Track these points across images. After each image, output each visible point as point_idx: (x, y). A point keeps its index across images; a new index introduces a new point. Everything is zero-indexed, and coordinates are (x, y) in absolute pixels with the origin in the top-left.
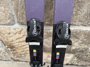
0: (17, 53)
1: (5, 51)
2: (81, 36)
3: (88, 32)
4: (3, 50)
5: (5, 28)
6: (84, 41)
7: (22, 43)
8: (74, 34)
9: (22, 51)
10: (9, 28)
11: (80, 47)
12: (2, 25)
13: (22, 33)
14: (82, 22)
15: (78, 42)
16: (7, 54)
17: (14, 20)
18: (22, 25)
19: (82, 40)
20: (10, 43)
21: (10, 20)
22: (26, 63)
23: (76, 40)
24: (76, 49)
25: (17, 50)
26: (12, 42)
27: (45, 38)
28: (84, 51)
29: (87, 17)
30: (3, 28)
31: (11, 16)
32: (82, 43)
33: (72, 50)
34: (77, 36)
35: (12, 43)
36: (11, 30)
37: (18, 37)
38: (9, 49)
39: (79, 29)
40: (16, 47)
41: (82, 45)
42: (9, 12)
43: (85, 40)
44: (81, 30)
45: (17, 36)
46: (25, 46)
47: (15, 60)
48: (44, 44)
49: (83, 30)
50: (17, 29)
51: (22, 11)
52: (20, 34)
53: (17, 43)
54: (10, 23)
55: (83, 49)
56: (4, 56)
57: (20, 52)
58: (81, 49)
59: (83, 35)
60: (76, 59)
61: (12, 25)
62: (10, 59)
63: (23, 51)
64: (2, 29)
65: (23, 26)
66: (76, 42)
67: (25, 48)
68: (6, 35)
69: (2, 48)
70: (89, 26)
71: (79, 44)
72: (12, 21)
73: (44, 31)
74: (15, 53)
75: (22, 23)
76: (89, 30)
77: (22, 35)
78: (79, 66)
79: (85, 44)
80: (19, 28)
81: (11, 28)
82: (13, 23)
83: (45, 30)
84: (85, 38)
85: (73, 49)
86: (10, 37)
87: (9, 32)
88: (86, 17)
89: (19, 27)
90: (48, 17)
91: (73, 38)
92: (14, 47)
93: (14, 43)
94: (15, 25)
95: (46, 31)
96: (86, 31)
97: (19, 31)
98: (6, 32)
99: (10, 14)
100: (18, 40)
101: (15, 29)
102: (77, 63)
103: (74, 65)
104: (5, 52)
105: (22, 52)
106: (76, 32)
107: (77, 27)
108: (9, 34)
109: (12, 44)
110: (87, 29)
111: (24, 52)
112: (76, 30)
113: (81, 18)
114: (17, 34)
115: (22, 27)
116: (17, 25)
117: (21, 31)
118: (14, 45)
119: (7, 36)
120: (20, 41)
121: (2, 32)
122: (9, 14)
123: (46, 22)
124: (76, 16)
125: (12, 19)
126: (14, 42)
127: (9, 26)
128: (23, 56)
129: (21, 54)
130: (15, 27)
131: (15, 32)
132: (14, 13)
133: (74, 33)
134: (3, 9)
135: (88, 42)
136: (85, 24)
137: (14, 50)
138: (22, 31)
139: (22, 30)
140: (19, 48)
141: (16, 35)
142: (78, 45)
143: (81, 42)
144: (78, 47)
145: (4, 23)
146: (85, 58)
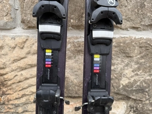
0: (9, 100)
2: (135, 50)
6: (141, 64)
7: (23, 72)
8: (122, 44)
10: (4, 36)
11: (136, 78)
13: (25, 46)
14: (132, 20)
15: (131, 68)
19: (138, 63)
21: (8, 18)
23: (126, 61)
24: (129, 83)
25: (9, 92)
26: (3, 68)
29: (138, 11)
31: (12, 9)
32: (139, 69)
33: (121, 86)
34: (128, 49)
36: (7, 41)
37: (16, 55)
39: (128, 36)
40: (9, 83)
41: (139, 73)
42: (9, 2)
43: (143, 60)
44: (133, 38)
46: (28, 81)
49: (135, 38)
50: (16, 39)
52: (22, 48)
53: (13, 73)
55: (142, 82)
57: (16, 99)
58: (138, 84)
59: (137, 48)
63: (23, 96)
66: (127, 65)
67: (27, 88)
71: (133, 71)
72: (11, 20)
73: (68, 40)
74: (4, 104)
75: (29, 22)
76: (145, 38)
77: (26, 50)
79: (143, 70)
80: (22, 36)
81: (7, 36)
82: (12, 24)
83: (70, 39)
84: (142, 57)
85: (124, 84)
88: (136, 10)
89: (23, 34)
91: (120, 56)
92: (5, 83)
94: (15, 29)
95: (71, 41)
96: (140, 40)
97: (21, 41)
99: (10, 5)
100: (15, 64)
101: (14, 39)
105: (19, 98)
106: (124, 43)
107: (125, 32)
108: (1, 48)
111: (23, 100)
112: (124, 37)
113: (128, 12)
114: (17, 49)
115: (28, 35)
117: (25, 42)
118: (6, 77)
122: (8, 6)
123: (72, 21)
124: (120, 8)
125: (13, 16)
126: (7, 70)
128: (20, 110)
129: (17, 106)
130: (14, 35)
131: (13, 45)
132: (17, 5)
135: (148, 65)
136: (137, 26)
137: (3, 94)
138: (27, 42)
139: (27, 40)
140: (14, 86)
141: (14, 52)
142: (133, 74)
143: (136, 66)
144: (132, 79)
146: (149, 110)
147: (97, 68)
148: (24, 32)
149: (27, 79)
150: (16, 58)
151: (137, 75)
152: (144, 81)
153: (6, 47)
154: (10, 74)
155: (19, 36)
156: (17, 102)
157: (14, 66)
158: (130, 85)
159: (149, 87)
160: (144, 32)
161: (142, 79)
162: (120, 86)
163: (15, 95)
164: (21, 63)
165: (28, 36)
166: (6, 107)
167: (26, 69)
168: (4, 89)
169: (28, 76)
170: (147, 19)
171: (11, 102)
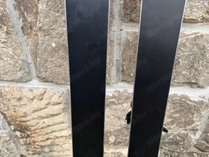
0: (34, 142)
1: (8, 138)
3: (178, 98)
4: (4, 135)
5: (13, 88)
6: (175, 118)
7: (44, 120)
9: (45, 139)
10: (21, 88)
12: (7, 81)
13: (44, 98)
16: (12, 145)
17: (29, 73)
18: (46, 82)
19: (171, 117)
20: (20, 119)
21: (22, 73)
25: (33, 135)
26: (25, 116)
28: (180, 141)
30: (8, 87)
31: (25, 64)
32: (172, 123)
35: (24, 119)
36: (24, 92)
37: (36, 106)
38: (18, 134)
40: (33, 128)
41: (172, 127)
42: (21, 58)
43: (178, 115)
45: (36, 104)
46: (51, 128)
50: (34, 91)
51: (45, 57)
52: (41, 99)
53: (35, 120)
54: (21, 78)
55: (175, 136)
56: (6, 151)
57: (41, 141)
58: (172, 137)
61: (26, 82)
63: (47, 139)
64: (7, 89)
65: (48, 83)
67: (51, 133)
68: (14, 102)
69: (4, 131)
70: (178, 86)
72: (26, 74)
74: (30, 144)
75: (44, 78)
76: (179, 95)
77: (44, 102)
79: (177, 125)
80: (39, 88)
81: (24, 88)
82: (27, 78)
84: (177, 112)
86: (20, 106)
87: (19, 97)
89: (40, 86)
92: (28, 128)
93: (28, 121)
94: (32, 82)
96: (174, 97)
97: (39, 94)
98: (14, 97)
99: (22, 61)
100: (36, 113)
101: (32, 91)
104: (10, 140)
105: (44, 141)
108: (20, 99)
109: (25, 122)
110: (175, 92)
111: (49, 142)
114: (35, 100)
115: (46, 87)
116: (35, 83)
117: (43, 94)
118: (28, 123)
119: (15, 104)
120: (40, 114)
121: (6, 95)
122: (20, 62)
125: (27, 70)
126: (28, 118)
127: (20, 85)
128: (47, 150)
129: (42, 147)
131: (32, 97)
132: (30, 60)
134: (11, 53)
135: (183, 120)
137: (28, 136)
138: (46, 94)
139: (45, 92)
140: (38, 131)
141: (33, 103)
143: (170, 120)
145: (11, 79)
149: (49, 126)
150: (36, 109)
152: (178, 135)
153: (24, 98)
154: (32, 121)
155: (36, 88)
156: (42, 144)
157: (35, 115)
159: (184, 140)
160: (179, 88)
161: (175, 133)
163: (40, 138)
164: (42, 113)
165: (46, 89)
166: (32, 147)
167: (47, 117)
168: (28, 133)
169: (51, 124)
170: (181, 77)
171: (36, 144)
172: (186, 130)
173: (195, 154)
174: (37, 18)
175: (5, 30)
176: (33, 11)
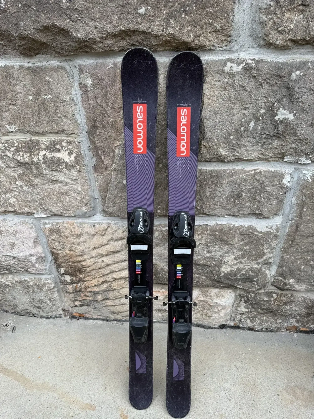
0: (86, 288)
1: (53, 285)
2: (234, 237)
3: (245, 229)
4: (49, 281)
5: (73, 224)
6: (245, 250)
7: (104, 259)
8: (217, 233)
9: (100, 283)
10: (82, 223)
11: (240, 266)
12: (69, 216)
13: (107, 233)
14: (228, 209)
15: (233, 254)
16: (56, 294)
17: (94, 208)
18: (111, 216)
19: (241, 250)
20: (75, 259)
21: (87, 208)
22: (105, 322)
23: (226, 248)
24: (231, 271)
25: (87, 278)
26: (82, 255)
27: (157, 245)
28: (253, 277)
29: (234, 200)
30: (68, 223)
31: (92, 199)
32: (243, 256)
33: (223, 274)
34: (225, 238)
35: (80, 259)
36: (85, 228)
37: (97, 243)
38: (68, 278)
39: (226, 223)
40: (88, 269)
41: (243, 261)
42: (89, 194)
43: (248, 247)
44: (232, 226)
45: (97, 240)
46: (109, 267)
47: (73, 317)
48: (154, 261)
49: (234, 226)
50: (97, 226)
51: (116, 193)
52: (103, 235)
53: (92, 260)
54: (86, 213)
55: (247, 271)
56: (48, 302)
57: (95, 285)
58: (243, 272)
59: (237, 236)
60: (246, 307)
61: (90, 217)
62: (61, 312)
63: (103, 283)
64: (66, 225)
65: (112, 218)
66: (228, 252)
67: (109, 274)
68: (71, 239)
69: (49, 277)
70: (244, 217)
71: (235, 259)
72: (90, 209)
73: (154, 228)
74: (80, 291)
75: (111, 213)
76: (246, 226)
77: (107, 237)
78: (258, 331)
79: (249, 258)
80: (102, 223)
81: (85, 223)
82: (92, 213)
83: (157, 226)
84: (246, 244)
85: (226, 272)
86: (78, 244)
87: (79, 233)
88: (232, 200)
89: (104, 221)
90: (162, 202)
91: (217, 243)
92: (83, 269)
93: (85, 260)
94: (94, 217)
95: (159, 229)
96: (241, 228)
97: (102, 229)
98: (73, 233)
100: (96, 251)
101: (94, 226)
102: (251, 321)
103: (243, 328)
104: (54, 287)
105: (99, 285)
106: (220, 231)
107: (222, 219)
108: (79, 236)
109: (79, 262)
110: (243, 224)
111: (105, 286)
112: (221, 224)
113: (223, 202)
114: (97, 236)
115: (109, 222)
116: (99, 218)
117: (106, 229)
118: (84, 263)
119: (73, 241)
120: (100, 252)
121: (64, 232)
122: (88, 197)
123: (159, 211)
124: (212, 199)
125: (92, 205)
126: (86, 257)
127: (80, 220)
128: (100, 297)
129: (95, 293)
130: (93, 222)
131: (93, 233)
132: (97, 195)
133: (216, 231)
134: (79, 189)
135: (254, 253)
136: (235, 214)
137: (80, 280)
138: (109, 229)
139: (108, 227)
140: (93, 273)
141: (94, 239)
142: (235, 262)
143: (240, 253)
144: (235, 267)
145: (73, 214)
146: (264, 301)
147: (179, 275)
148: (105, 220)
149: (108, 265)
150: (97, 246)
151: (241, 262)
152: (251, 270)
153: (85, 235)
154: (89, 261)
155: (99, 223)
156: (96, 289)
157: (94, 253)
158: (233, 273)
159: (257, 276)
161: (247, 268)
162: (220, 274)
163: (94, 282)
164: (103, 250)
165: (110, 223)
166: (82, 295)
167: (107, 255)
168: (81, 276)
169: (111, 262)
170: (246, 209)
171: (89, 290)
172: (258, 264)
173: (274, 295)
174: (113, 161)
175: (78, 169)
176: (110, 154)
